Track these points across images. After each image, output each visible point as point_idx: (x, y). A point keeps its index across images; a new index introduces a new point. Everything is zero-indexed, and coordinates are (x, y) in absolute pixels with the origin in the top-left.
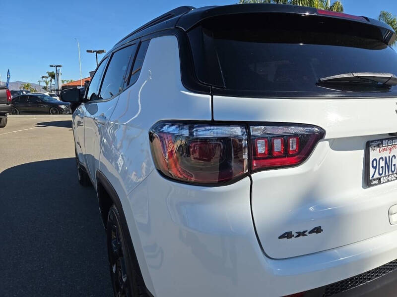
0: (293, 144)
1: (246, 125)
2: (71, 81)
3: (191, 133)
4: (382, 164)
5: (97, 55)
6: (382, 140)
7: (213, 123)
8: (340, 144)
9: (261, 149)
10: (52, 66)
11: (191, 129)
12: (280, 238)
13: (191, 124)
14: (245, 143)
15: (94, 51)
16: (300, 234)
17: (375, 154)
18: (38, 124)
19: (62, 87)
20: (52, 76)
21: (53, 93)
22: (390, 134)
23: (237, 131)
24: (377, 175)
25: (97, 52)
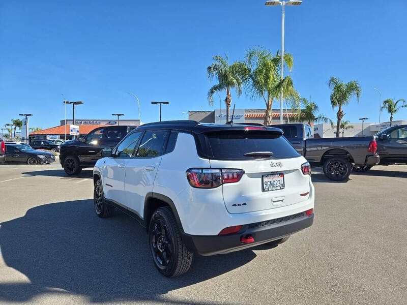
0: (235, 176)
1: (221, 169)
2: (37, 129)
3: (202, 172)
4: (269, 183)
5: (74, 106)
6: (268, 175)
7: (210, 168)
8: (252, 175)
9: (226, 177)
10: (22, 115)
11: (202, 170)
12: (233, 205)
13: (202, 169)
14: (220, 174)
15: (71, 103)
16: (239, 205)
17: (265, 180)
18: (23, 173)
19: (29, 136)
20: (18, 124)
21: (25, 143)
22: (272, 172)
23: (218, 171)
24: (267, 188)
25: (75, 103)
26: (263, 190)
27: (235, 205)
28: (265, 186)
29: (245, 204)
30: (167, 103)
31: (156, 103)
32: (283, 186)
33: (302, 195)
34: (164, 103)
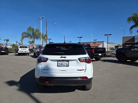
1: (41, 57)
4: (61, 64)
6: (60, 61)
25: (80, 37)
26: (58, 66)
27: (44, 70)
28: (58, 65)
29: (48, 70)
30: (111, 35)
31: (106, 35)
32: (68, 66)
33: (77, 70)
34: (109, 35)
